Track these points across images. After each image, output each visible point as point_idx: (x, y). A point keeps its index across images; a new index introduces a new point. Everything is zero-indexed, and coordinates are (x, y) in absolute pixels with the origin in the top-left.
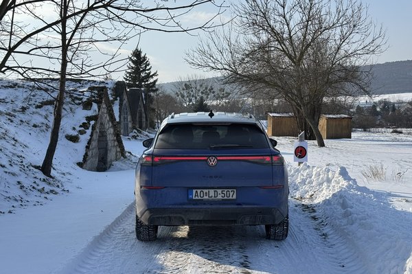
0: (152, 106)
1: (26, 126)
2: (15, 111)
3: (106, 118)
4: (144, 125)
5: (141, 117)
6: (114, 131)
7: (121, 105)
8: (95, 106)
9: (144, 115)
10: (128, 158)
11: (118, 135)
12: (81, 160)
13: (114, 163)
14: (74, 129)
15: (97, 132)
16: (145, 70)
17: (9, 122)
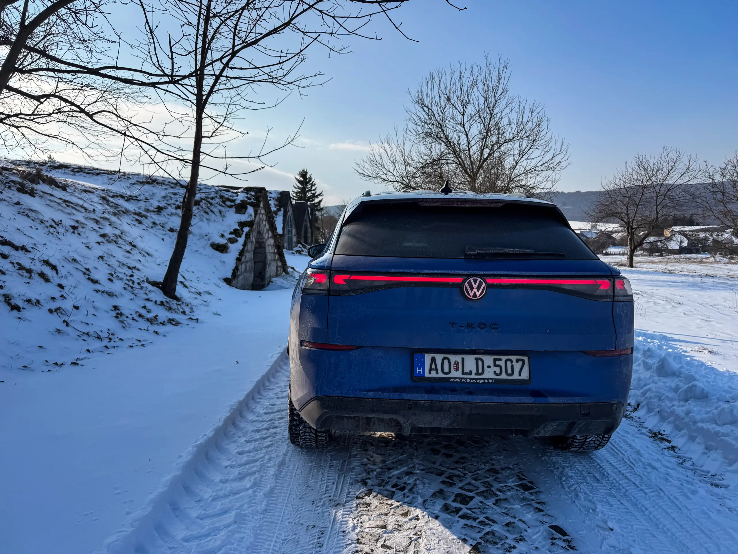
0: (317, 225)
1: (159, 229)
2: (148, 210)
3: (265, 226)
4: (309, 241)
5: (306, 232)
6: (275, 242)
7: (285, 216)
8: (250, 210)
9: (309, 230)
10: (291, 274)
11: (279, 249)
12: (229, 275)
13: (274, 279)
14: (222, 236)
15: (252, 242)
16: (310, 190)
17: (136, 223)
